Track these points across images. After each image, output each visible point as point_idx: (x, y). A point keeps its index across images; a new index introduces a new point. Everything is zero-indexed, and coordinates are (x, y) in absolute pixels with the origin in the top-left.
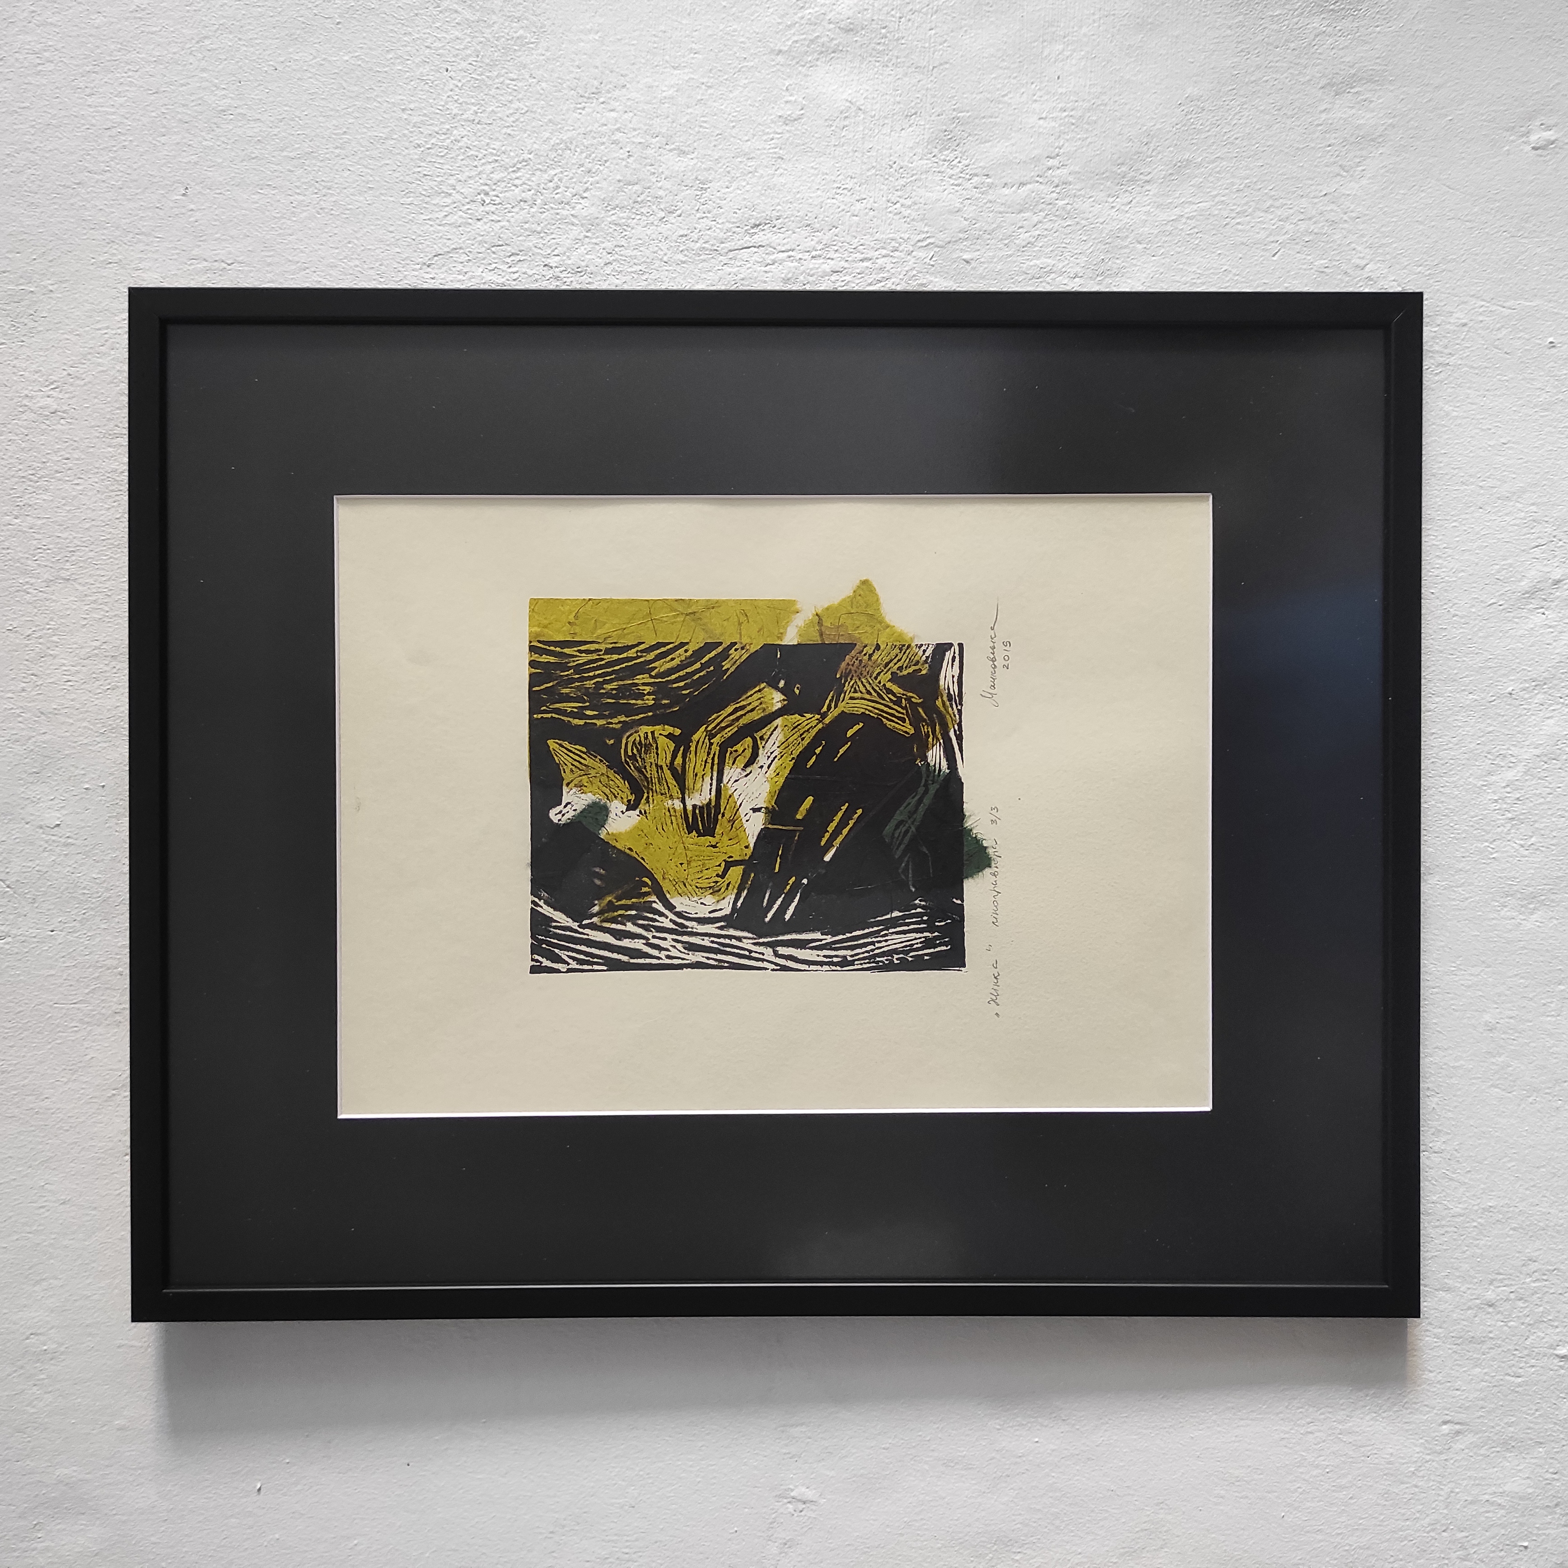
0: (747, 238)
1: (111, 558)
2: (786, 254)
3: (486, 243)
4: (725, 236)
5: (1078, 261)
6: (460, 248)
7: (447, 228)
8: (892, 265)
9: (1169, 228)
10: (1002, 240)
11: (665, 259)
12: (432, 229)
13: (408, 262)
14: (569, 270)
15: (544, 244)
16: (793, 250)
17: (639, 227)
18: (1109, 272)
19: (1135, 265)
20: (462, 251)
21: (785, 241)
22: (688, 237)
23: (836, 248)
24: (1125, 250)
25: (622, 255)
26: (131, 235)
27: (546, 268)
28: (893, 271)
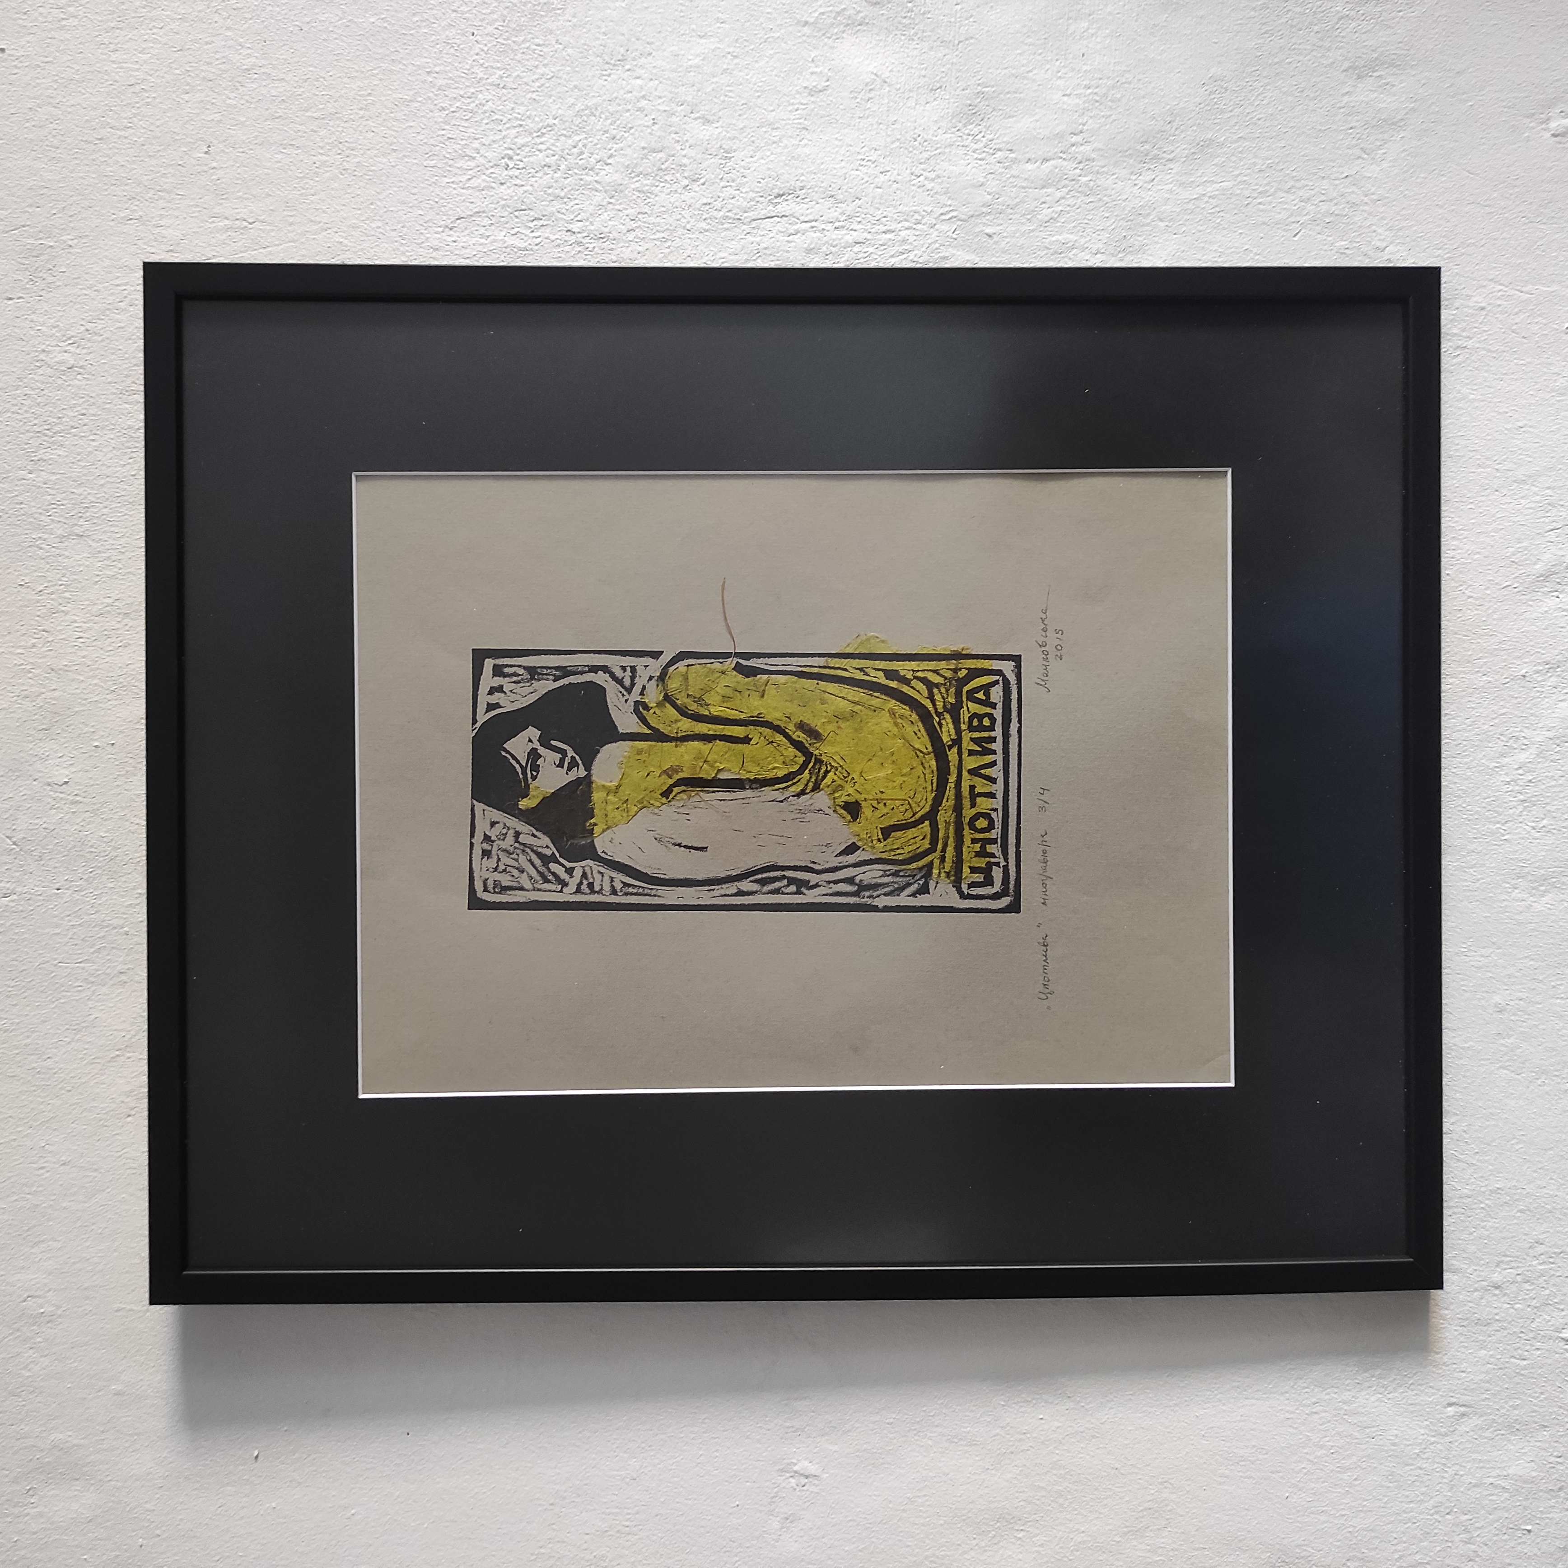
0: (771, 208)
1: (126, 515)
2: (809, 225)
3: (509, 207)
4: (748, 205)
5: (1100, 237)
6: (484, 212)
7: (470, 192)
8: (915, 238)
9: (1190, 206)
10: (1024, 214)
11: (688, 227)
12: (455, 192)
13: (430, 224)
14: (592, 235)
15: (567, 210)
16: (816, 221)
17: (663, 195)
18: (1131, 249)
19: (1157, 243)
20: (484, 215)
21: (808, 212)
22: (711, 206)
23: (859, 219)
24: (1147, 228)
25: (645, 222)
26: (152, 192)
27: (569, 233)
28: (915, 243)
